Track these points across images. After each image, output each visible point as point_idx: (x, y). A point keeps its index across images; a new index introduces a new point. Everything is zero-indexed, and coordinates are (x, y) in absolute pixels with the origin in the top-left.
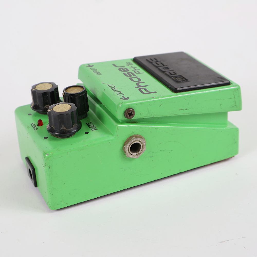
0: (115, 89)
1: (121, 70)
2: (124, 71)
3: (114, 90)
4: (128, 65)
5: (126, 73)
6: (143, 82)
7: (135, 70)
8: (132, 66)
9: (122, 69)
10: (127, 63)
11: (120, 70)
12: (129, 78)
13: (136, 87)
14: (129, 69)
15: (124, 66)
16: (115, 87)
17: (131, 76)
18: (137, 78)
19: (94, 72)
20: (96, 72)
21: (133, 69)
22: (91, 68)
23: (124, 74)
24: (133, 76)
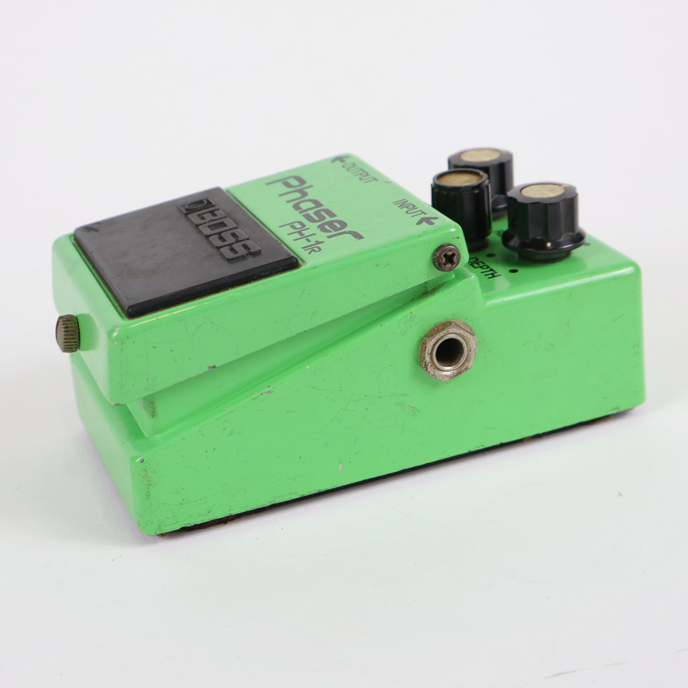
0: (361, 174)
1: (338, 226)
2: (330, 224)
3: (361, 172)
4: (318, 242)
5: (328, 219)
6: (288, 202)
7: (300, 230)
8: (309, 241)
9: (335, 229)
10: (320, 250)
11: (344, 225)
12: (322, 205)
13: (311, 186)
14: (318, 231)
15: (329, 237)
16: (360, 179)
17: (315, 213)
18: (301, 208)
19: (413, 205)
20: (407, 207)
21: (306, 233)
22: (423, 216)
23: (331, 214)
24: (311, 213)
